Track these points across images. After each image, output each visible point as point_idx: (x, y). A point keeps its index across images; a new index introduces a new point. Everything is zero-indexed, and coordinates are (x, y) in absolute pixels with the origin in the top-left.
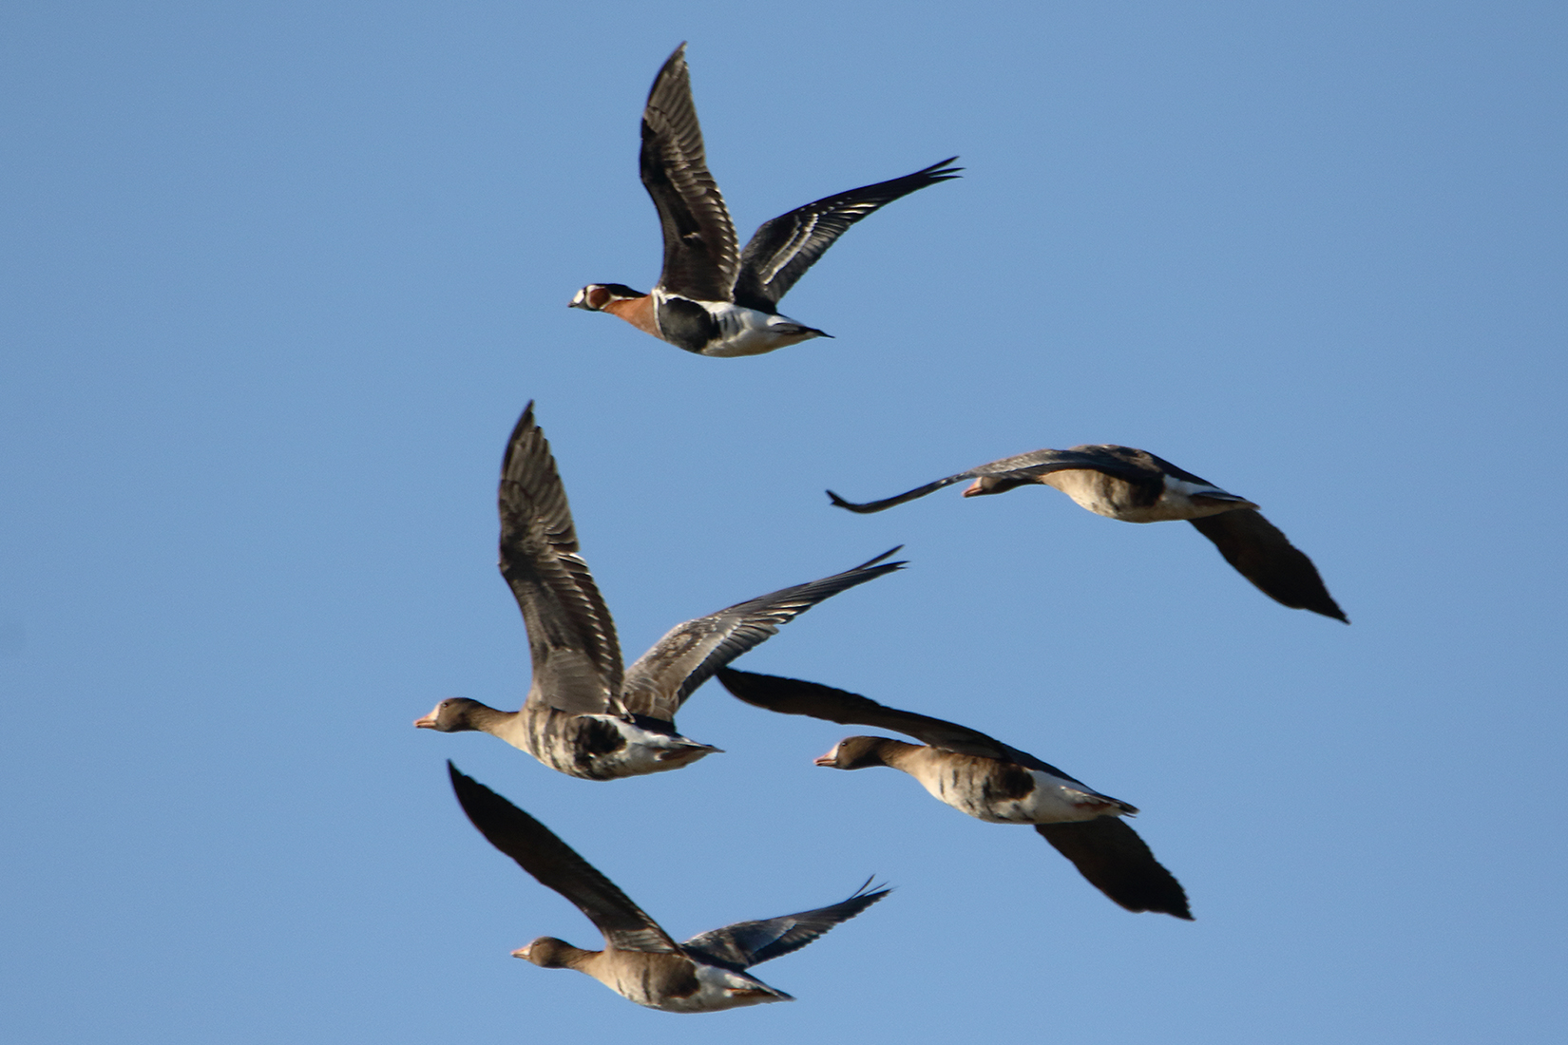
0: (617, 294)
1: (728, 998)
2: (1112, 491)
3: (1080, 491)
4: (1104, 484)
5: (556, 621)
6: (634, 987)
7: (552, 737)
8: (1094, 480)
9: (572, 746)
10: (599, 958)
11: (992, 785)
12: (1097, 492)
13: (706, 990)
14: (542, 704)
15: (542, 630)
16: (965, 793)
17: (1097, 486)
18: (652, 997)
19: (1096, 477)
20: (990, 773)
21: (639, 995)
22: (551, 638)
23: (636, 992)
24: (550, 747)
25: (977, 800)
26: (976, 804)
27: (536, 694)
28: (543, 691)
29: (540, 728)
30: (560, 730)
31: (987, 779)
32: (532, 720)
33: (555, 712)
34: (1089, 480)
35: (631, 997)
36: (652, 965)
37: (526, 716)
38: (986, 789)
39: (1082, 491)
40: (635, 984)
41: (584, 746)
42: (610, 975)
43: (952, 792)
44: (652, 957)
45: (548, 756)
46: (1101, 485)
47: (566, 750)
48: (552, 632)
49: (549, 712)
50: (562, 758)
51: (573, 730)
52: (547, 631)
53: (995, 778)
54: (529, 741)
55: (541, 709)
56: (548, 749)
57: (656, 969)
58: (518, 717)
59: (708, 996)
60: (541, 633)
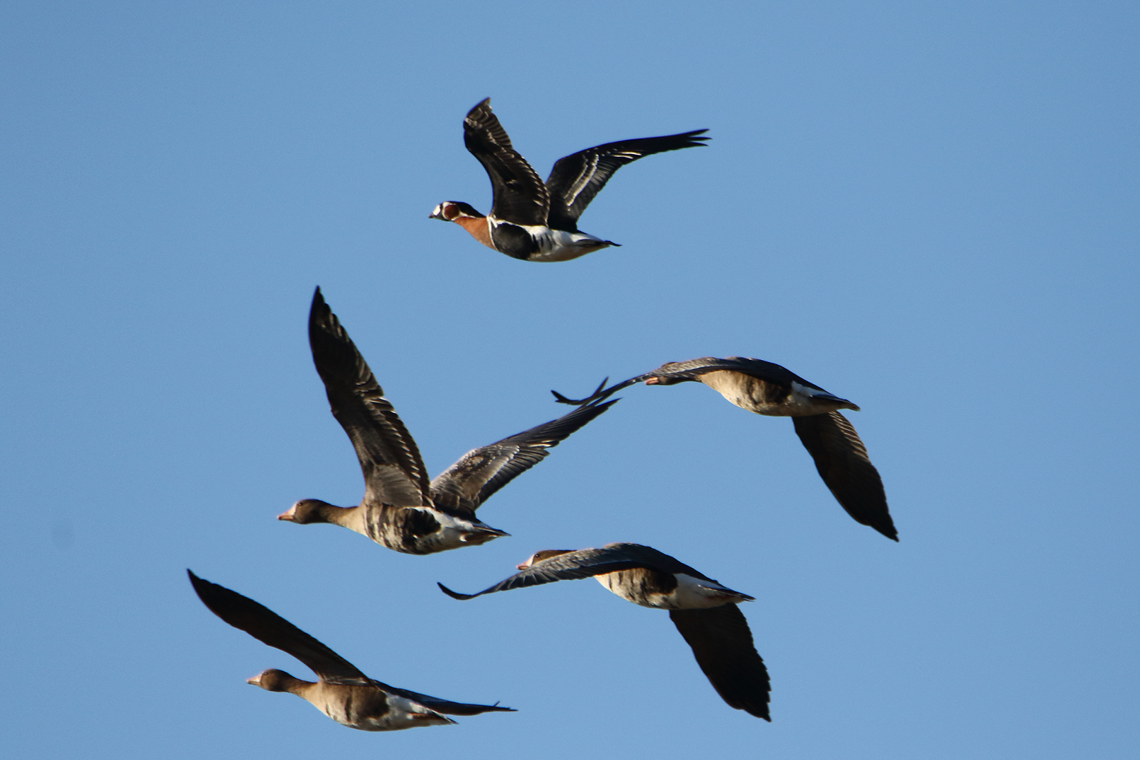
0: (464, 212)
1: (409, 720)
2: (753, 390)
3: (729, 389)
4: (747, 385)
5: (376, 446)
6: (339, 711)
7: (385, 525)
8: (741, 381)
9: (401, 530)
10: (313, 688)
11: (647, 583)
12: (742, 390)
13: (394, 712)
14: (375, 501)
15: (367, 452)
16: (628, 589)
17: (742, 385)
18: (352, 718)
19: (742, 379)
20: (645, 575)
21: (341, 716)
22: (374, 457)
23: (339, 714)
24: (383, 532)
25: (637, 593)
26: (636, 596)
27: (370, 495)
28: (376, 494)
29: (376, 519)
30: (391, 519)
31: (643, 579)
32: (369, 512)
33: (385, 507)
34: (737, 381)
35: (335, 718)
36: (354, 694)
37: (364, 510)
38: (643, 586)
39: (730, 389)
40: (340, 709)
41: (410, 530)
42: (321, 701)
43: (618, 587)
44: (354, 688)
45: (382, 538)
46: (745, 385)
47: (395, 534)
48: (374, 454)
49: (382, 507)
50: (393, 539)
51: (401, 519)
52: (370, 453)
53: (649, 578)
54: (367, 528)
55: (375, 505)
56: (382, 534)
57: (357, 697)
58: (357, 510)
59: (395, 718)
60: (366, 454)
